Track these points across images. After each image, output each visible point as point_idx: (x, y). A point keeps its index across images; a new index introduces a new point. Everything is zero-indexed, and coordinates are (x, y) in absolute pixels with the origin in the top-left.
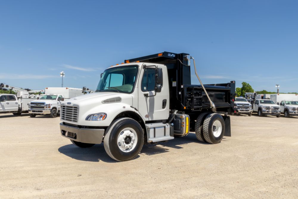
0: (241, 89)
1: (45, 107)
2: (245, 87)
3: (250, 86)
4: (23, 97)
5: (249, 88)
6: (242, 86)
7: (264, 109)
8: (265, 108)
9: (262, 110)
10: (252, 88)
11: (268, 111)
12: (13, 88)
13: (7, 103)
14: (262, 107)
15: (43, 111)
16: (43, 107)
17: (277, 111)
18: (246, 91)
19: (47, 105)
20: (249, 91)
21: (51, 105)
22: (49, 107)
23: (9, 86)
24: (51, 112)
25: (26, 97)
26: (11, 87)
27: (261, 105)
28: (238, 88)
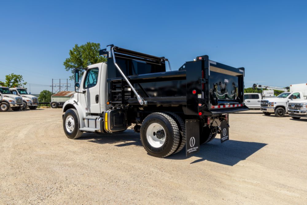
1: (268, 105)
4: (266, 96)
12: (267, 87)
13: (248, 101)
15: (267, 109)
16: (267, 105)
19: (270, 103)
21: (275, 103)
22: (273, 105)
23: (262, 85)
24: (275, 110)
25: (270, 95)
26: (265, 87)
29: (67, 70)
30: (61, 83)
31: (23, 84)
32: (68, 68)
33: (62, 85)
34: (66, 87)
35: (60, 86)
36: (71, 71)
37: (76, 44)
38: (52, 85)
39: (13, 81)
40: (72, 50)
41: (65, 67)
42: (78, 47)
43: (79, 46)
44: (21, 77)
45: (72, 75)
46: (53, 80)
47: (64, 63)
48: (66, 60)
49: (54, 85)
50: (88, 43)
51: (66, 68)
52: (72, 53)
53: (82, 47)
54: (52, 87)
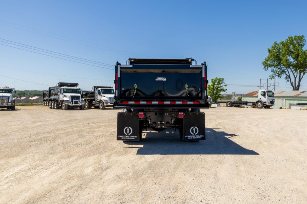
29: (265, 70)
30: (268, 83)
31: (224, 86)
32: (266, 68)
33: (270, 84)
34: (274, 86)
35: (267, 86)
36: (271, 70)
37: (275, 41)
38: (259, 85)
39: (216, 83)
40: (270, 49)
41: (263, 67)
42: (278, 44)
43: (278, 42)
44: (223, 79)
45: (272, 74)
46: (261, 80)
47: (263, 62)
48: (265, 59)
49: (261, 85)
50: (289, 38)
51: (265, 68)
52: (270, 51)
53: (282, 43)
54: (259, 87)
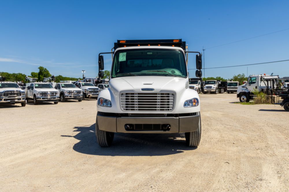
0: (37, 74)
2: (42, 72)
3: (47, 70)
5: (47, 72)
6: (39, 71)
7: (66, 94)
8: (68, 93)
9: (65, 95)
10: (50, 73)
11: (70, 95)
14: (65, 92)
17: (80, 95)
18: (43, 75)
20: (47, 75)
27: (63, 90)
28: (34, 73)
